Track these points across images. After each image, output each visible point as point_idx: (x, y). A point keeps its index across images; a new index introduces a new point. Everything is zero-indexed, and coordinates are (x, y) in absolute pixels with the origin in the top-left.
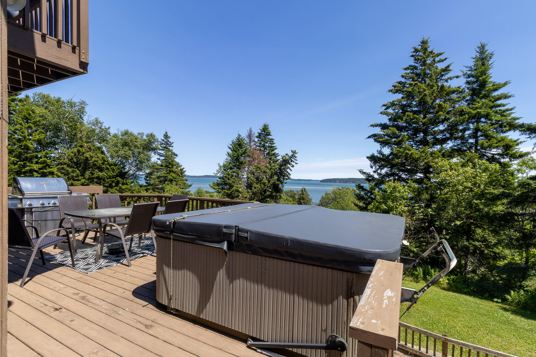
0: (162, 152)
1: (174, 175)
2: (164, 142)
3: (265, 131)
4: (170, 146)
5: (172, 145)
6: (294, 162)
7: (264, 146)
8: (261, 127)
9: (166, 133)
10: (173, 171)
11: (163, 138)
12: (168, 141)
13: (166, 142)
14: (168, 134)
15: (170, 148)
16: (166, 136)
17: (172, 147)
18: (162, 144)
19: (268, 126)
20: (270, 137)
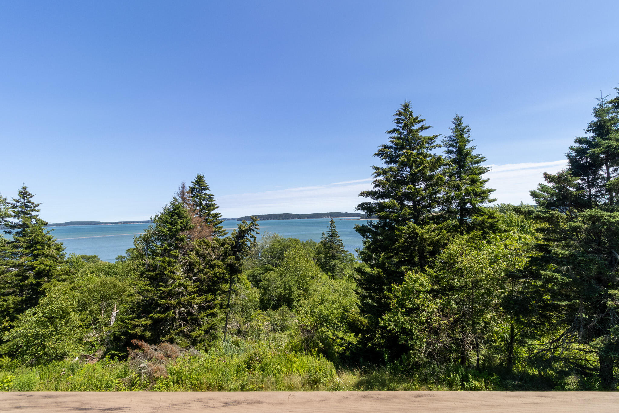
0: (15, 220)
1: (47, 261)
2: (18, 204)
3: (200, 184)
4: (33, 211)
5: (37, 208)
6: (254, 231)
7: (201, 204)
8: (194, 180)
9: (24, 188)
10: (44, 254)
11: (18, 198)
12: (29, 202)
13: (24, 203)
14: (27, 190)
15: (34, 213)
16: (24, 193)
17: (38, 211)
18: (14, 207)
19: (203, 177)
20: (208, 192)
